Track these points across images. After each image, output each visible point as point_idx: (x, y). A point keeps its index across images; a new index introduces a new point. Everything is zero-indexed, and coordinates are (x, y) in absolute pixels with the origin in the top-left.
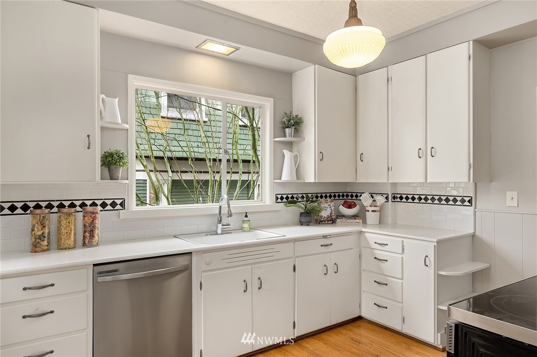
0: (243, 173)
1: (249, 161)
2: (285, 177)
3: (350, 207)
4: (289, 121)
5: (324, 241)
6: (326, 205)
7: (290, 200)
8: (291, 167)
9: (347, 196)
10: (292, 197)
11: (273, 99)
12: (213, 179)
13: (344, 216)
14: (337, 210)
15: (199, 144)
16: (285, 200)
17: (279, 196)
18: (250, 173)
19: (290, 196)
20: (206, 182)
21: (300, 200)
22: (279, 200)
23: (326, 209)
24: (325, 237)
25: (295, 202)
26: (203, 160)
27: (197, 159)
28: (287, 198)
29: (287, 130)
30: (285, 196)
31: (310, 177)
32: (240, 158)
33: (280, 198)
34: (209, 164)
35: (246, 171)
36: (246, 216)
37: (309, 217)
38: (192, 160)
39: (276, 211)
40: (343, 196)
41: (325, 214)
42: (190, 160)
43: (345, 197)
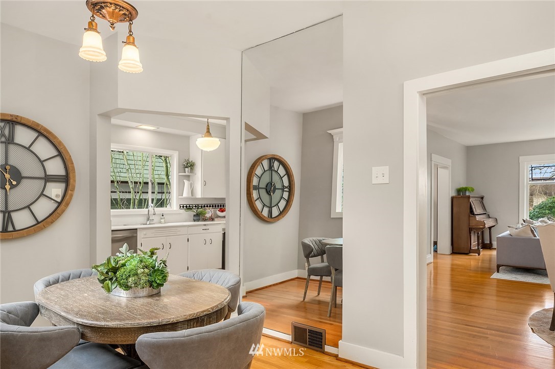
0: (158, 193)
1: (163, 184)
2: (185, 195)
3: (222, 211)
4: (187, 164)
5: (205, 227)
6: (209, 211)
7: (188, 208)
8: (189, 189)
9: (221, 206)
10: (190, 206)
11: (178, 152)
12: (134, 198)
13: (220, 217)
14: (215, 213)
15: (121, 170)
16: (185, 208)
17: (182, 206)
18: (164, 193)
19: (188, 206)
20: (129, 200)
21: (194, 208)
22: (182, 208)
23: (209, 213)
24: (205, 225)
25: (191, 209)
26: (127, 182)
27: (122, 182)
28: (186, 207)
29: (186, 169)
30: (185, 206)
31: (199, 195)
32: (156, 182)
33: (182, 207)
34: (131, 186)
35: (160, 191)
36: (163, 216)
37: (198, 217)
38: (118, 182)
39: (180, 213)
40: (218, 206)
41: (208, 215)
42: (116, 183)
43: (219, 207)
